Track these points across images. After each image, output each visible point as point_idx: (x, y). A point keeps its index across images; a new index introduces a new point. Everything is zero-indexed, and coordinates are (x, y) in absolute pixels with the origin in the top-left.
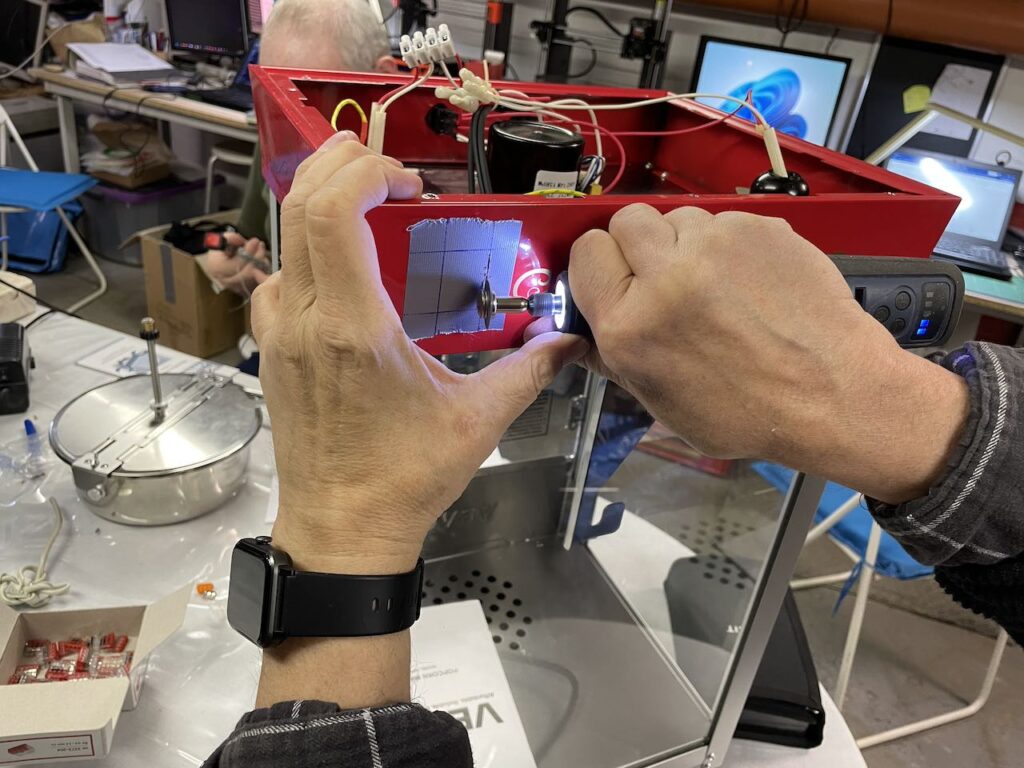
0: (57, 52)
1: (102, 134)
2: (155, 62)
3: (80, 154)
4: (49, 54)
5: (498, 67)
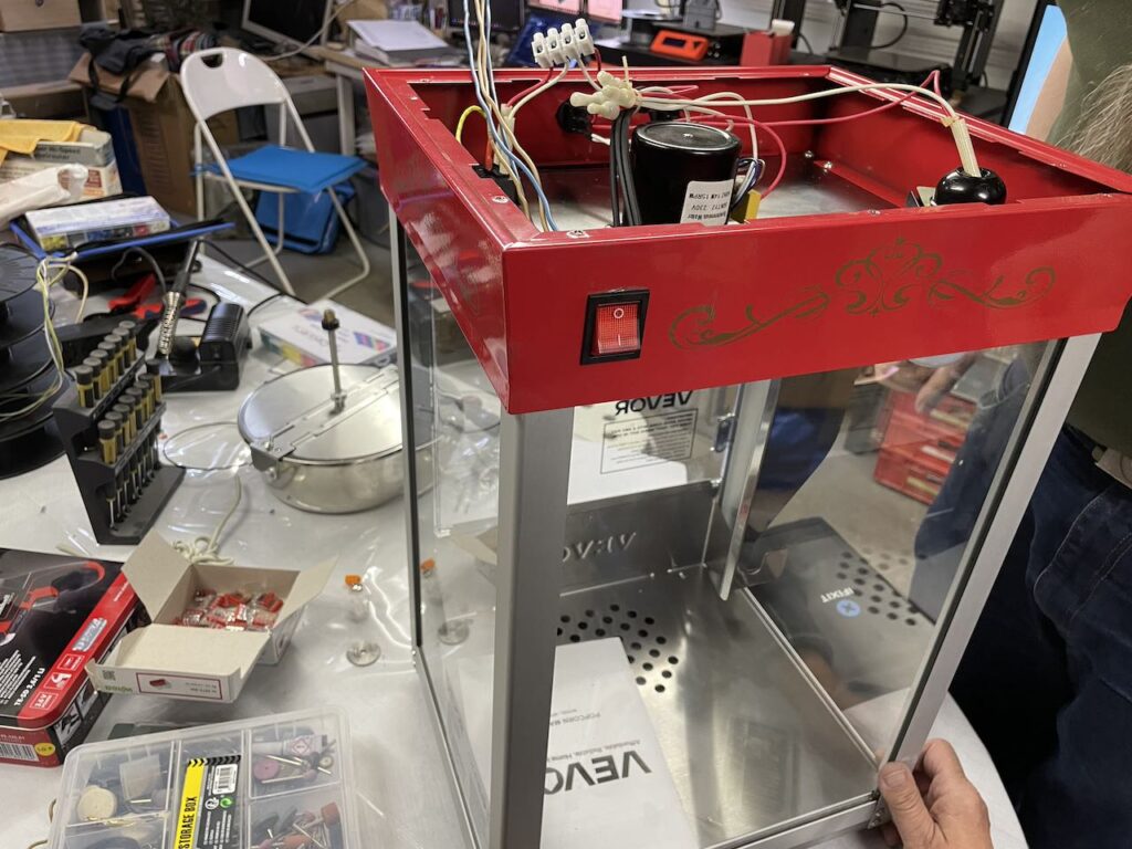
0: (341, 29)
2: (432, 40)
3: (357, 135)
5: (785, 38)
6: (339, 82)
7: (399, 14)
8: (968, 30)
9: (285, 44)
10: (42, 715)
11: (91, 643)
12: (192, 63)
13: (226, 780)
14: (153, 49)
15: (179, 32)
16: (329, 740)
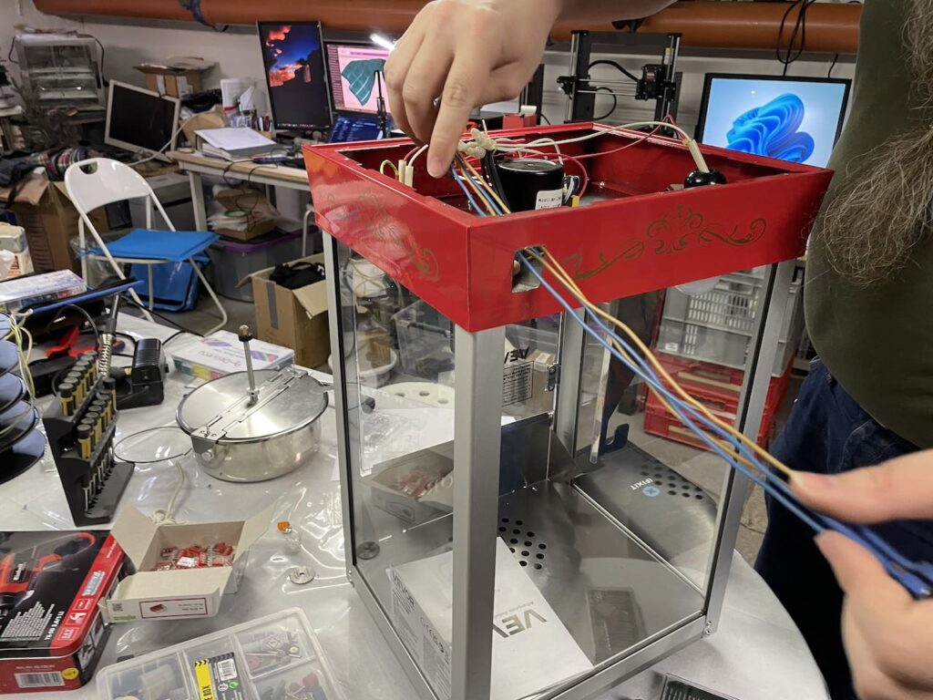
0: (188, 138)
1: (224, 200)
2: (263, 140)
3: (207, 217)
4: (182, 139)
5: (531, 118)
6: (191, 177)
7: (235, 123)
8: (659, 102)
9: (141, 152)
10: (68, 644)
11: (96, 589)
12: (73, 171)
13: (227, 670)
14: (34, 164)
15: (55, 150)
16: (293, 635)
